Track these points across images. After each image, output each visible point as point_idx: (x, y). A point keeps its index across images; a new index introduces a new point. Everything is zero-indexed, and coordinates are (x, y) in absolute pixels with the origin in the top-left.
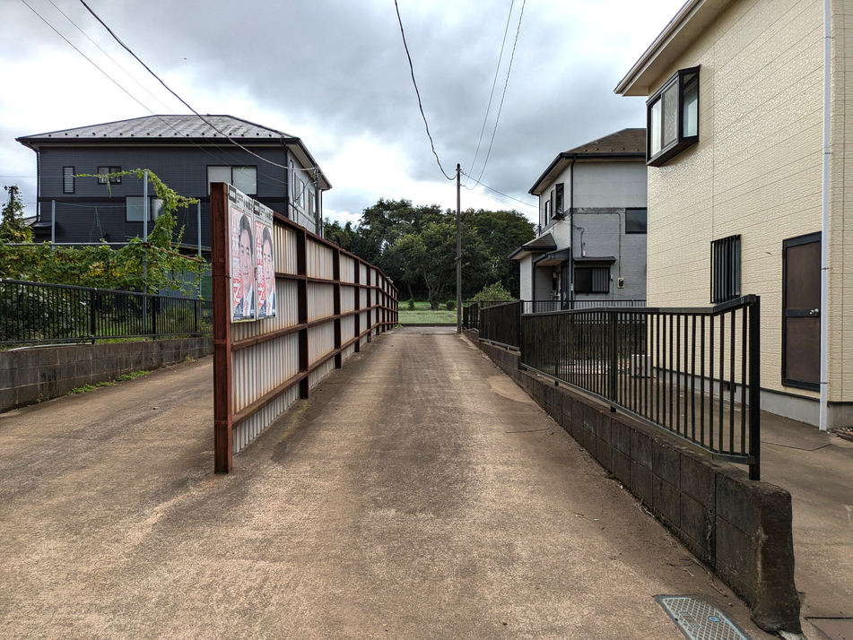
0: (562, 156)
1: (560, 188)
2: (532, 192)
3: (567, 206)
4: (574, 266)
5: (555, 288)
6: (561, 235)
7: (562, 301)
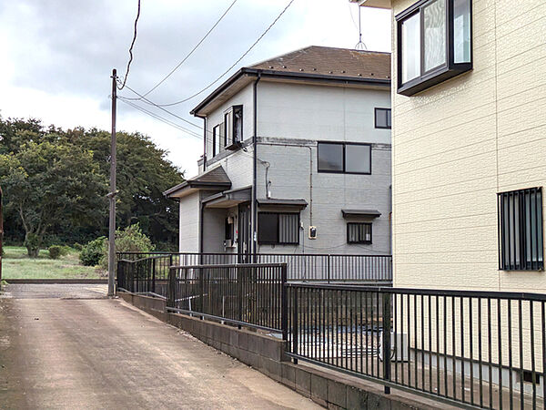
0: (244, 71)
1: (238, 110)
2: (196, 112)
3: (248, 134)
4: (258, 210)
5: (228, 235)
6: (240, 171)
7: (240, 254)
